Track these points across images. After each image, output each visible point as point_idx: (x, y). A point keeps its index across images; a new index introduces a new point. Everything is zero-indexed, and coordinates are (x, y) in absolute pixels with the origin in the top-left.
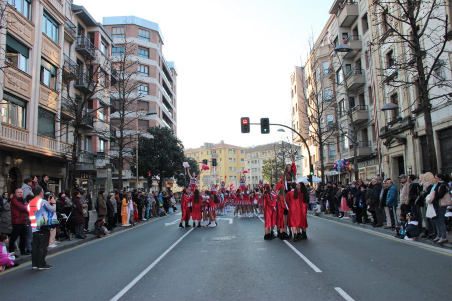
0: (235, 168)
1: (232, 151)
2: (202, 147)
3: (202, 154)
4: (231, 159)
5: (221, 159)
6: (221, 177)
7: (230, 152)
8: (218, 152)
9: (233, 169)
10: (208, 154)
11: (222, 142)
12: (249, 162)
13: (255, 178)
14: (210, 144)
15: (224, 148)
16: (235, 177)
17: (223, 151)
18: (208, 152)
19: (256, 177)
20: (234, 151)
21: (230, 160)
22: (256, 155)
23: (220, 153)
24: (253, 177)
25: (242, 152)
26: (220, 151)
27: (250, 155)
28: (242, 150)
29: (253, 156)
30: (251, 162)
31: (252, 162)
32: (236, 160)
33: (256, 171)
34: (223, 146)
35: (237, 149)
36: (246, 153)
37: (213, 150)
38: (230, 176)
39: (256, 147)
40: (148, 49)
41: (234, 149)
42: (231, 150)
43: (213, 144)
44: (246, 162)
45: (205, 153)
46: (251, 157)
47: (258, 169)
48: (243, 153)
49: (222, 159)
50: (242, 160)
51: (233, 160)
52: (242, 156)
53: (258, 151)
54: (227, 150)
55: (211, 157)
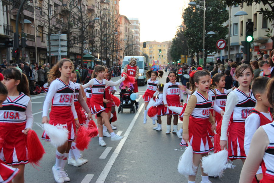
1: (160, 46)
5: (154, 50)
8: (153, 46)
11: (155, 41)
14: (149, 41)
15: (156, 45)
17: (155, 46)
23: (154, 46)
34: (155, 43)
35: (162, 45)
40: (136, 26)
43: (150, 42)
54: (157, 45)
55: (149, 48)
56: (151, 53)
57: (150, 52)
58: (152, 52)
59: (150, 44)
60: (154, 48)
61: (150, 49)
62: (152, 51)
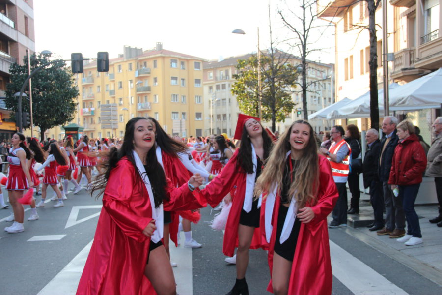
0: (184, 97)
1: (179, 63)
2: (122, 56)
3: (120, 69)
4: (175, 78)
5: (156, 80)
6: (156, 113)
7: (174, 65)
8: (150, 64)
9: (180, 99)
10: (130, 69)
11: (160, 46)
12: (211, 88)
13: (222, 117)
14: (136, 49)
15: (163, 57)
16: (184, 113)
17: (159, 62)
18: (130, 64)
19: (225, 115)
20: (182, 63)
21: (174, 82)
22: (224, 74)
23: (155, 66)
24: (218, 116)
25: (197, 65)
26: (155, 62)
27: (214, 74)
28: (198, 63)
29: (218, 75)
30: (214, 88)
31: (218, 87)
32: (186, 82)
33: (224, 104)
34: (161, 54)
35: (188, 60)
36: (205, 70)
37: (141, 61)
38: (173, 112)
39: (226, 60)
41: (184, 61)
42: (175, 61)
44: (206, 88)
45: (125, 66)
46: (216, 78)
47: (227, 101)
48: (199, 68)
49: (158, 80)
50: (198, 81)
51: (179, 81)
52: (198, 73)
53: (228, 66)
54: (168, 61)
55: (137, 75)
56: (146, 95)
57: (138, 90)
58: (149, 89)
59: (140, 58)
60: (157, 72)
61: (139, 78)
62: (146, 84)
